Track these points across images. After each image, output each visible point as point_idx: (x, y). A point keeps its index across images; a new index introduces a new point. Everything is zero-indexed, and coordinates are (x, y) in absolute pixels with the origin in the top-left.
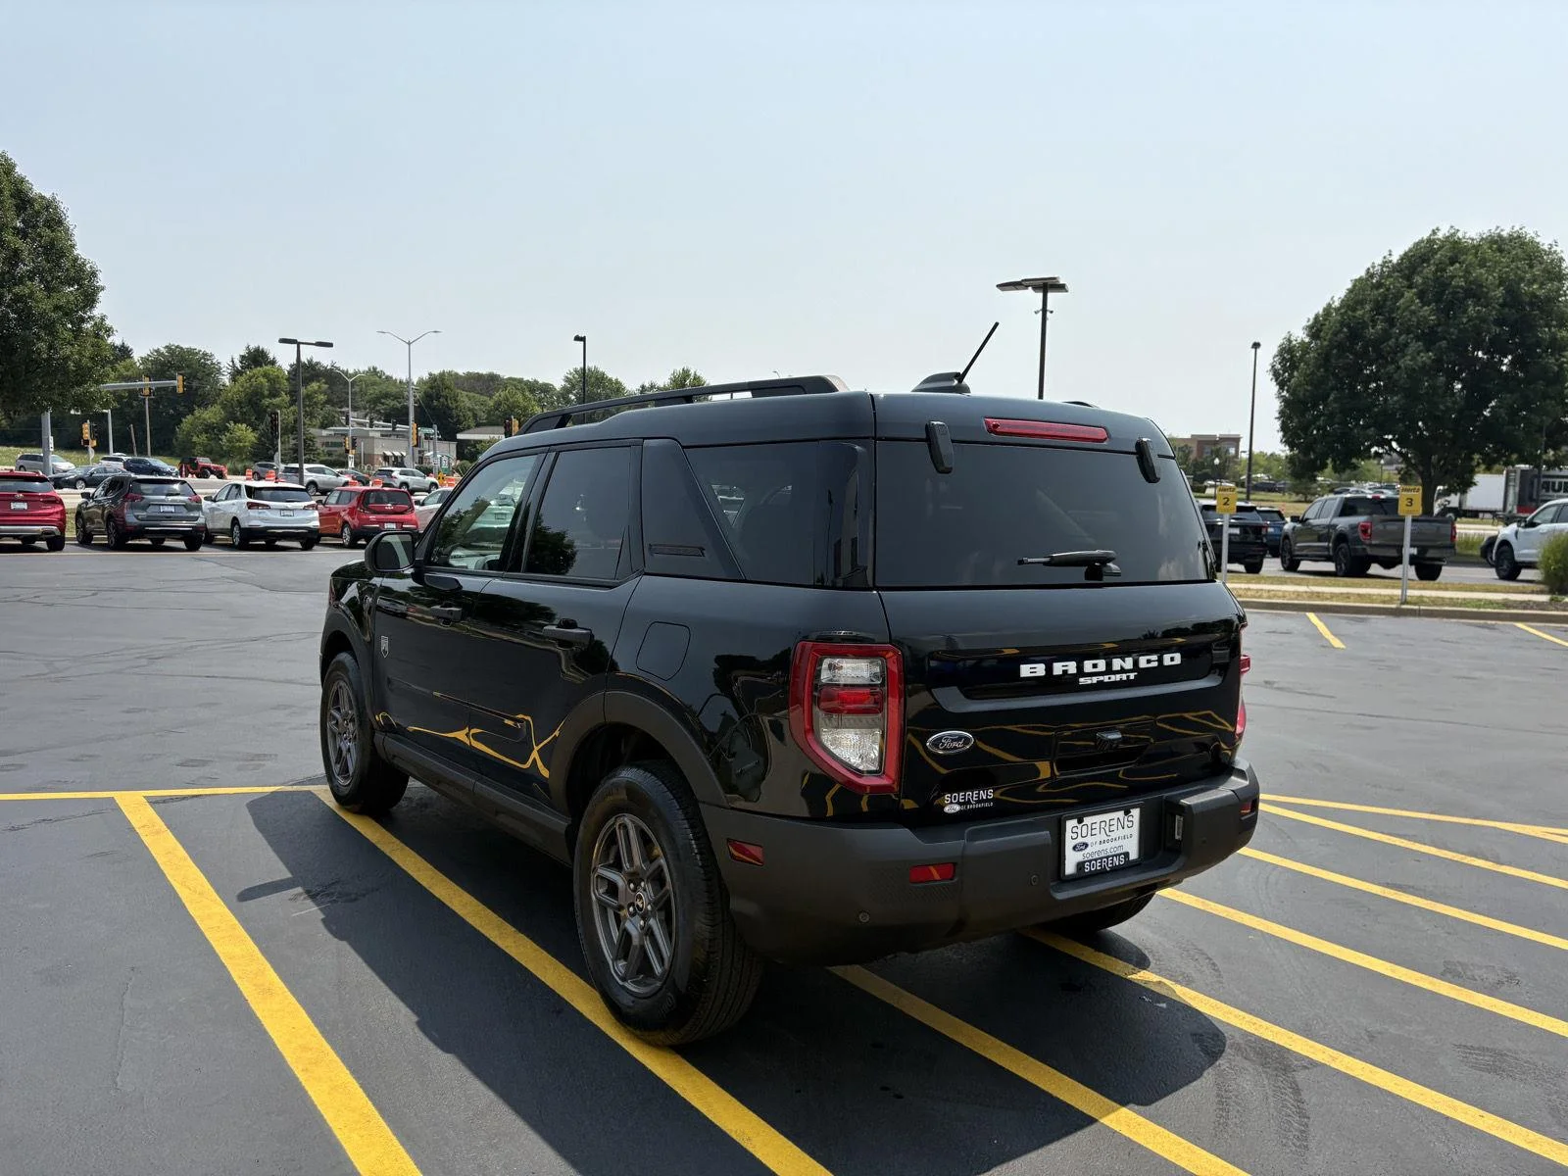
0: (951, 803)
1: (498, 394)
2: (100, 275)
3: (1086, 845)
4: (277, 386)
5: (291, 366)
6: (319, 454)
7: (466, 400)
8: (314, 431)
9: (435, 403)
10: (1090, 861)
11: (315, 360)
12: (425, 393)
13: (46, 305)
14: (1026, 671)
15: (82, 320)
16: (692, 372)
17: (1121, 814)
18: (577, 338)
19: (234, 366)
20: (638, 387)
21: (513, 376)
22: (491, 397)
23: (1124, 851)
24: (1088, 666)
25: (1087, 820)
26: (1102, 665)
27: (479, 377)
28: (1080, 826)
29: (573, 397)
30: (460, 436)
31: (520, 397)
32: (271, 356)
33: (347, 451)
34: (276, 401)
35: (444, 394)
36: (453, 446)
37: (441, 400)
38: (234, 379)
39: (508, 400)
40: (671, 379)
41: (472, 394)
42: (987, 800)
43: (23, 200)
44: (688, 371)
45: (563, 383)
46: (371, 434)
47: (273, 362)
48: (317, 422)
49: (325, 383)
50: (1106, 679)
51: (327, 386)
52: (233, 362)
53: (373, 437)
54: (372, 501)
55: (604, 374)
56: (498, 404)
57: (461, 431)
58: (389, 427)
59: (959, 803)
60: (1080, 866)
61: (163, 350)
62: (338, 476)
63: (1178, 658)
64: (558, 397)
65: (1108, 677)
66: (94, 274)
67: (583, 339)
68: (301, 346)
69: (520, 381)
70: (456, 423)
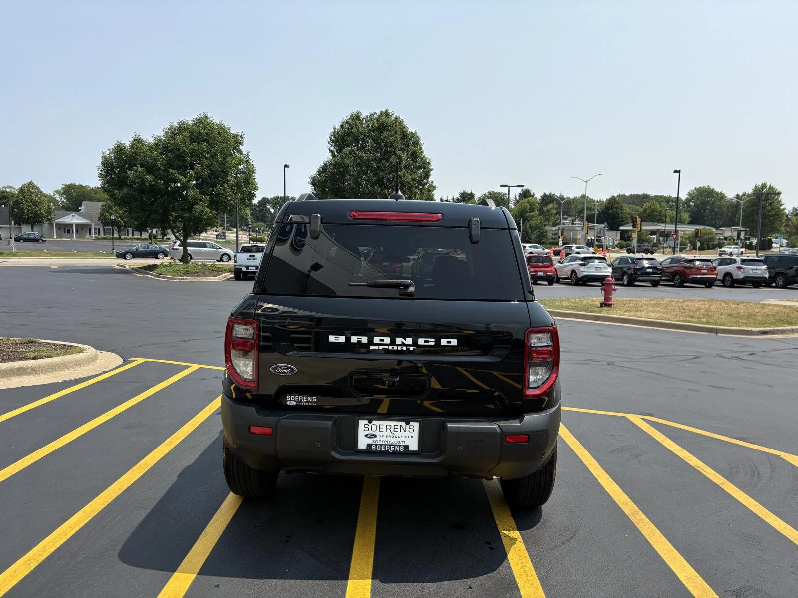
0: (290, 400)
1: (645, 205)
2: (432, 164)
3: (375, 436)
4: (534, 207)
5: (541, 197)
6: (549, 239)
7: (627, 209)
8: (547, 228)
9: (611, 211)
10: (376, 445)
11: (552, 193)
12: (606, 206)
13: (409, 179)
14: (332, 339)
15: (426, 184)
16: (768, 185)
17: (404, 424)
18: (676, 172)
19: (516, 199)
20: (734, 195)
21: (657, 195)
22: (642, 207)
23: (406, 444)
24: (376, 340)
25: (374, 422)
26: (387, 340)
27: (638, 196)
28: (370, 425)
29: (692, 204)
30: (621, 228)
31: (658, 206)
32: (532, 193)
33: (559, 237)
34: (532, 214)
35: (615, 206)
36: (619, 233)
37: (614, 210)
38: (515, 204)
39: (651, 208)
40: (753, 190)
41: (631, 206)
42: (312, 402)
43: (405, 135)
44: (765, 184)
45: (687, 197)
46: (576, 228)
47: (533, 196)
48: (551, 223)
49: (556, 204)
50: (390, 348)
51: (556, 206)
52: (515, 197)
53: (577, 230)
54: (533, 261)
55: (713, 190)
56: (645, 210)
57: (622, 225)
58: (581, 224)
59: (295, 401)
60: (369, 446)
61: (487, 194)
62: (544, 249)
63: (454, 342)
64: (683, 205)
65: (391, 347)
66: (429, 164)
67: (679, 172)
68: (510, 188)
69: (661, 197)
70: (621, 221)
